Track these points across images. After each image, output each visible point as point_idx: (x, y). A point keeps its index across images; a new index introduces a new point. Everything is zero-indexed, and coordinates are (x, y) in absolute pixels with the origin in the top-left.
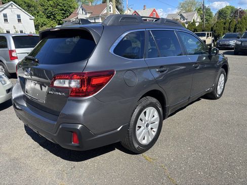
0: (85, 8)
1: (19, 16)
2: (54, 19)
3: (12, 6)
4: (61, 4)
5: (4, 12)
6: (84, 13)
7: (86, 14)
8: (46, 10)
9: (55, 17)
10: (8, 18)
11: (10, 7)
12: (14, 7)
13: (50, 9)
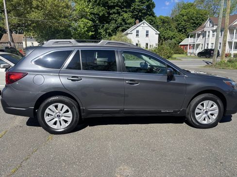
0: (213, 20)
1: (147, 32)
2: (185, 32)
3: (144, 24)
4: (194, 18)
5: (137, 29)
6: (211, 25)
7: (213, 26)
8: (178, 24)
9: (186, 31)
10: (139, 34)
11: (142, 25)
12: (145, 25)
13: (183, 23)
